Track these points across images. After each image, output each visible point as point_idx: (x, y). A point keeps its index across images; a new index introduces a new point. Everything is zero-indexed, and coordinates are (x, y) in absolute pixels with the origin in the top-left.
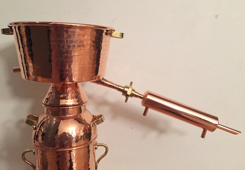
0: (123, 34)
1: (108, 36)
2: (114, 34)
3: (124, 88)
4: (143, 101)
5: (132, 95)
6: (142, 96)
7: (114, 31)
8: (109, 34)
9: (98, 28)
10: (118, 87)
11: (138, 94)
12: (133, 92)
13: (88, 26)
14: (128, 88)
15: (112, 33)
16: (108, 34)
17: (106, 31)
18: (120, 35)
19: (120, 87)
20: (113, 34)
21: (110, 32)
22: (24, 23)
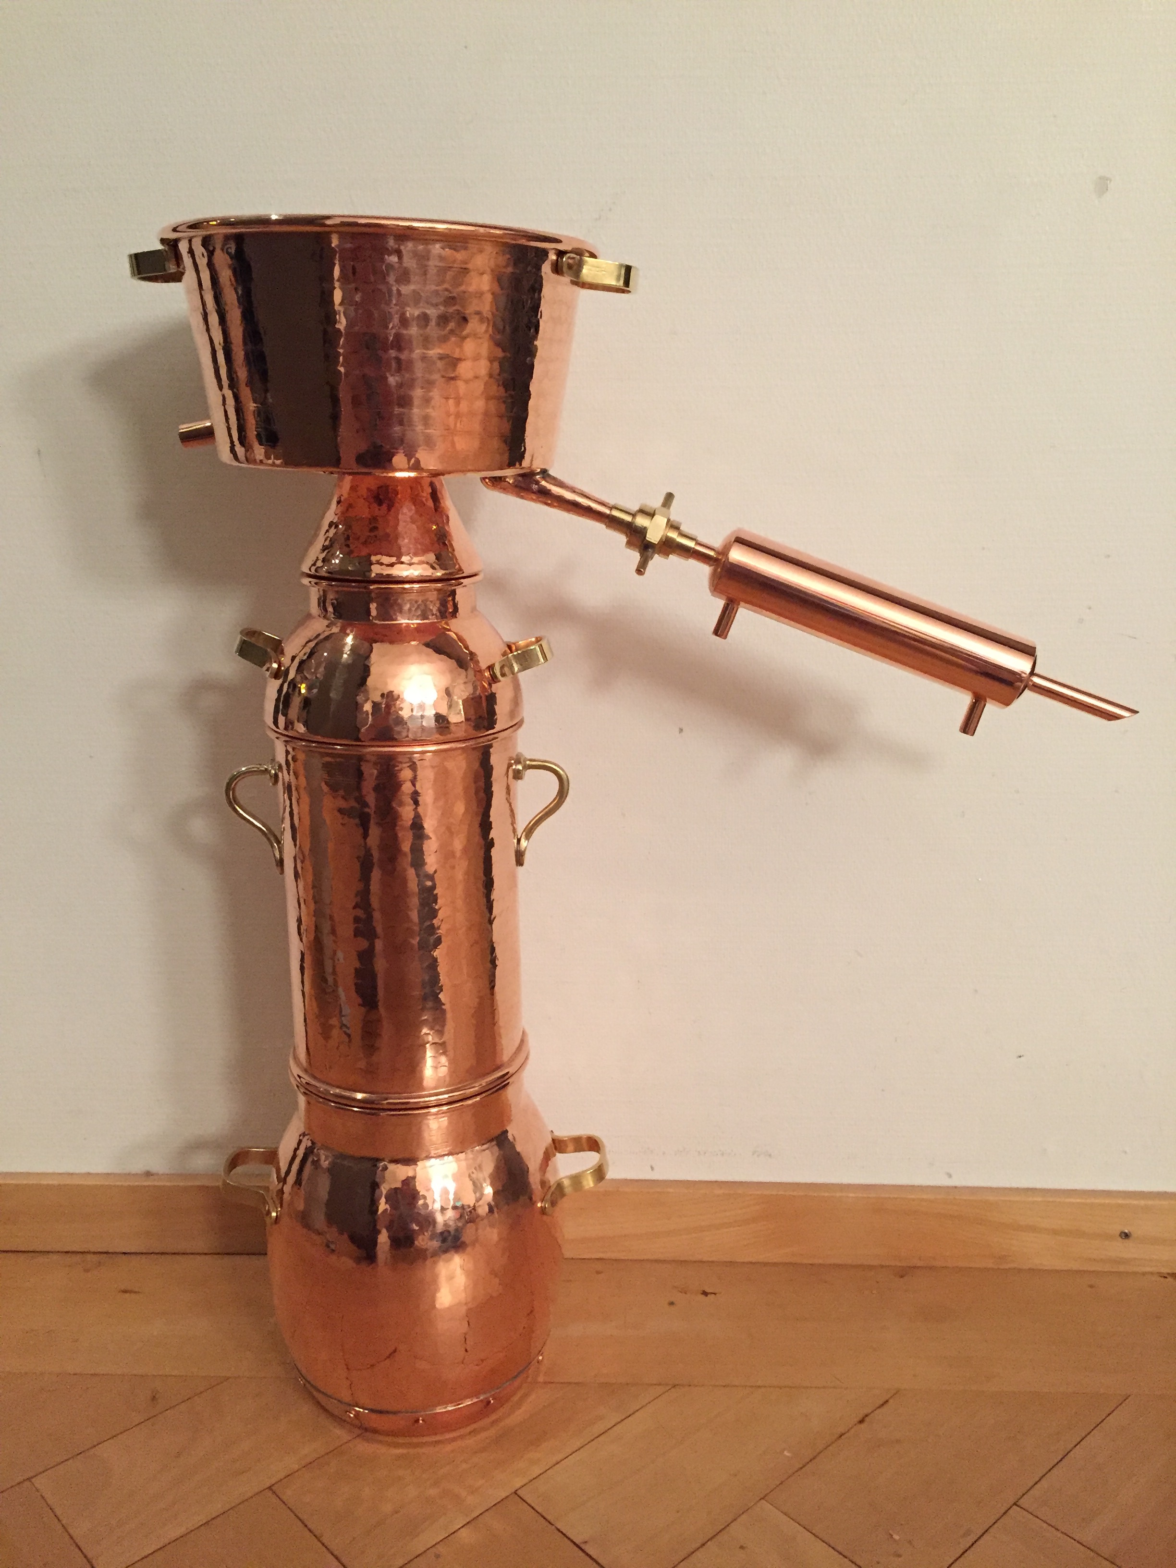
0: (628, 269)
1: (566, 279)
2: (590, 270)
3: (634, 515)
4: (715, 571)
5: (668, 547)
6: (712, 553)
7: (593, 256)
8: (570, 267)
9: (523, 242)
10: (607, 511)
11: (691, 544)
12: (673, 535)
13: (482, 230)
14: (651, 515)
15: (580, 265)
16: (565, 269)
17: (554, 257)
18: (615, 274)
19: (615, 513)
20: (585, 271)
21: (570, 261)
22: (225, 222)
